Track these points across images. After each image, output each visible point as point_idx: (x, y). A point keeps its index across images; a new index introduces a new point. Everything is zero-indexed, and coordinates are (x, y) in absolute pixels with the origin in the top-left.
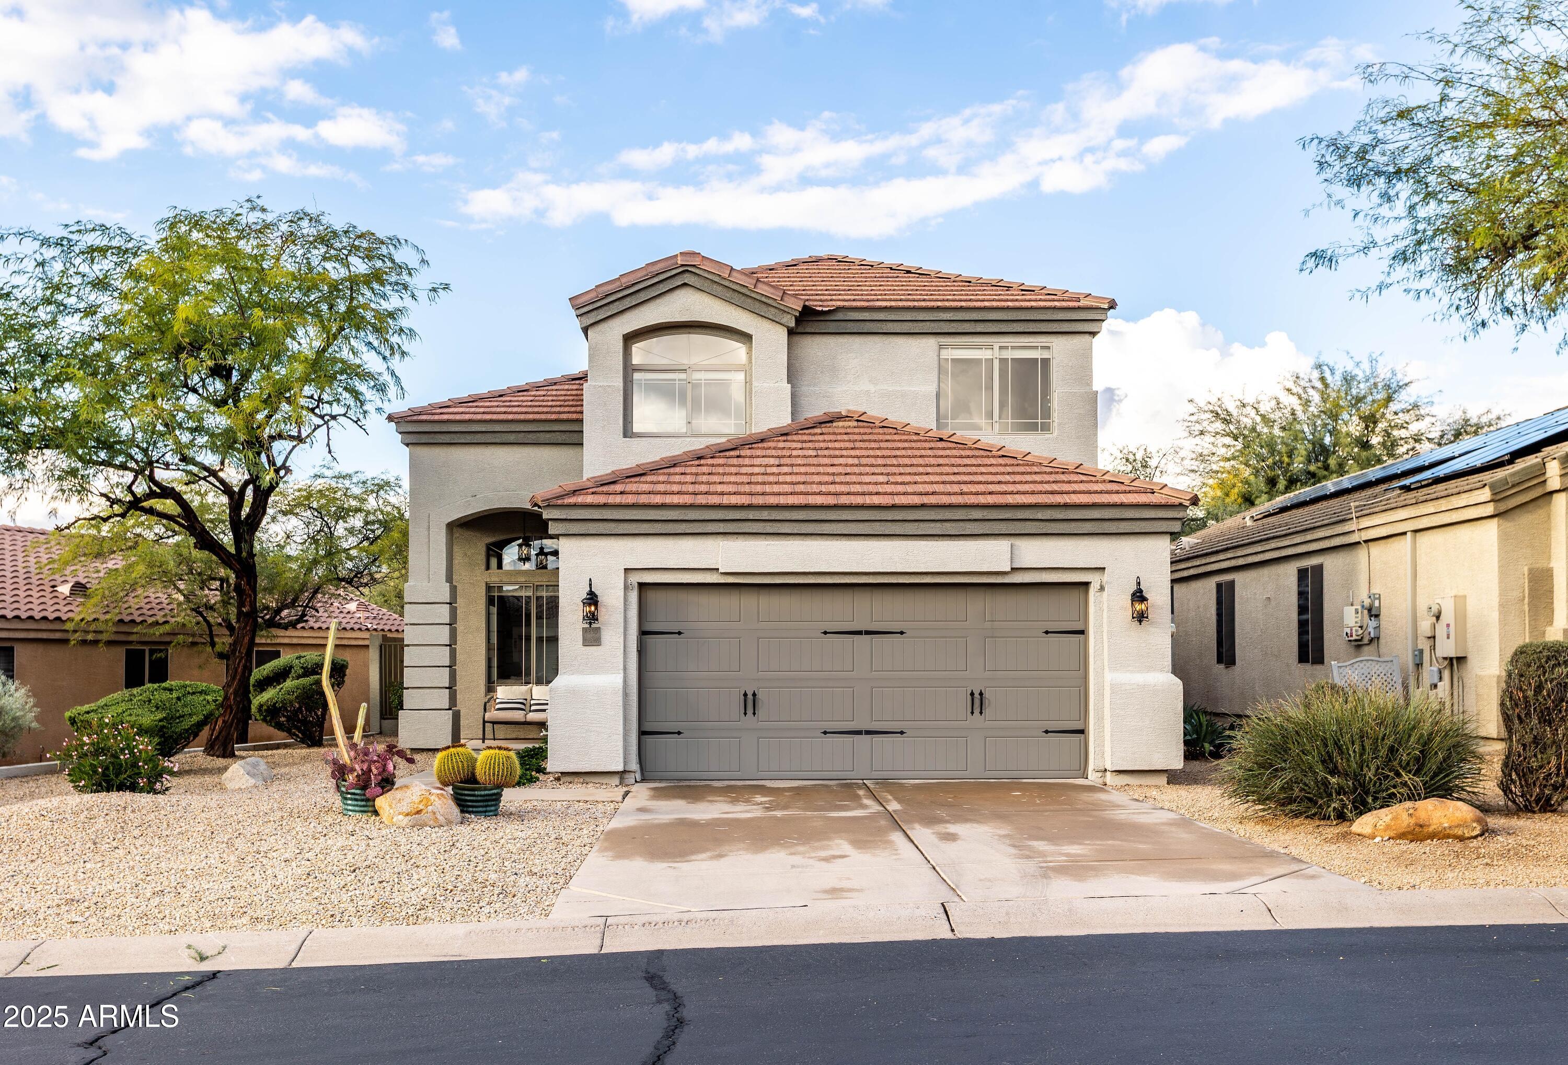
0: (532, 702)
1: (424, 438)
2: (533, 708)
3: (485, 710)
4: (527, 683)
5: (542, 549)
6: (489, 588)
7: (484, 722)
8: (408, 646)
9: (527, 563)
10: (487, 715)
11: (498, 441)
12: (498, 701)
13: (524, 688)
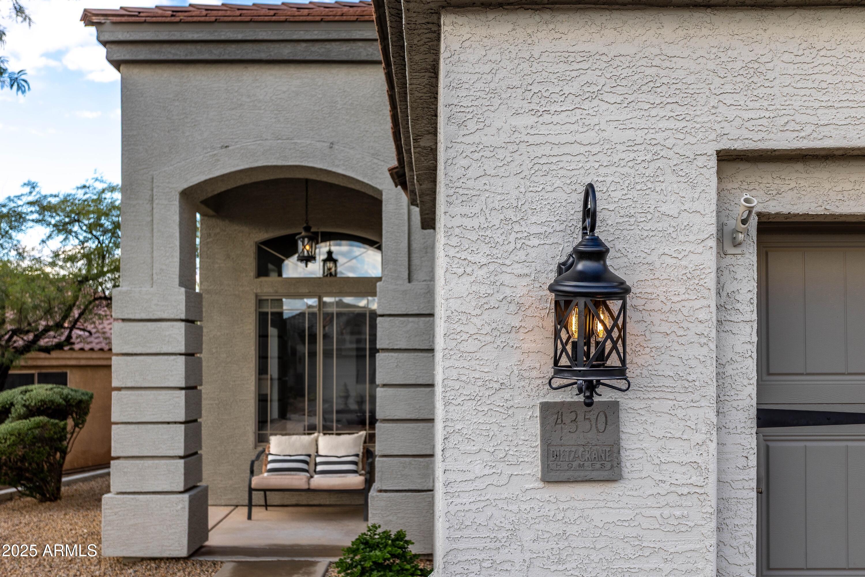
0: (318, 460)
1: (143, 53)
2: (319, 468)
3: (252, 472)
4: (311, 429)
5: (330, 253)
6: (260, 302)
7: (251, 490)
8: (119, 389)
9: (310, 265)
10: (256, 481)
11: (263, 56)
12: (270, 458)
13: (306, 439)
